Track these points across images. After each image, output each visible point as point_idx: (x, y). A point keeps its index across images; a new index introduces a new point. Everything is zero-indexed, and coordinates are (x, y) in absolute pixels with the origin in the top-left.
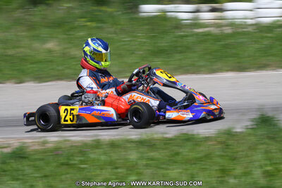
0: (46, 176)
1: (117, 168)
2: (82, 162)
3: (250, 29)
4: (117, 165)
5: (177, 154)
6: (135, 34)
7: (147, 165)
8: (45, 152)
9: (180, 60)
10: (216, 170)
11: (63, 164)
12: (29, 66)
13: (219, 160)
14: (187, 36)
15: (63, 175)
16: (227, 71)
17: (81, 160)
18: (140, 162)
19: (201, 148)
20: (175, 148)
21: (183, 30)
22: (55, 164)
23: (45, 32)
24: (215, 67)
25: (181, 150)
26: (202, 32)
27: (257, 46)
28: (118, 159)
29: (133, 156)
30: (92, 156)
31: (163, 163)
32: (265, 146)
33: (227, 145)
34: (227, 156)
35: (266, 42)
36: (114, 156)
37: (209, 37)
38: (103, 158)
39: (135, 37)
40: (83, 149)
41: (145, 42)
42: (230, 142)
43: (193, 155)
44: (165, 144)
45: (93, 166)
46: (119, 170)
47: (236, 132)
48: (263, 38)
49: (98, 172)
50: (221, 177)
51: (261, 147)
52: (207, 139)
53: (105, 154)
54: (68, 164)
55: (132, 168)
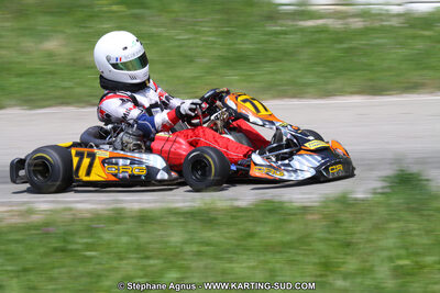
0: (25, 270)
1: (147, 258)
2: (89, 247)
3: (394, 22)
4: (148, 253)
5: (252, 235)
6: (197, 28)
7: (199, 254)
8: (28, 228)
9: (272, 73)
10: (315, 264)
11: (56, 250)
12: (14, 80)
13: (321, 246)
14: (285, 33)
15: (53, 268)
16: (352, 93)
17: (87, 244)
18: (187, 248)
19: (293, 226)
20: (250, 226)
21: (280, 22)
22: (42, 250)
23: (43, 21)
24: (330, 87)
25: (259, 229)
26: (314, 27)
27: (405, 51)
28: (149, 243)
29: (176, 237)
30: (106, 236)
31: (227, 251)
32: (402, 224)
33: (337, 222)
34: (336, 240)
35: (420, 45)
36: (144, 238)
37: (323, 36)
38: (125, 239)
39: (198, 32)
40: (93, 224)
41: (214, 43)
42: (343, 216)
43: (278, 237)
44: (233, 217)
45: (108, 253)
46: (151, 262)
47: (356, 199)
48: (414, 37)
49: (115, 264)
50: (321, 276)
51: (393, 225)
52: (305, 210)
53: (127, 233)
54: (63, 250)
55: (173, 258)
